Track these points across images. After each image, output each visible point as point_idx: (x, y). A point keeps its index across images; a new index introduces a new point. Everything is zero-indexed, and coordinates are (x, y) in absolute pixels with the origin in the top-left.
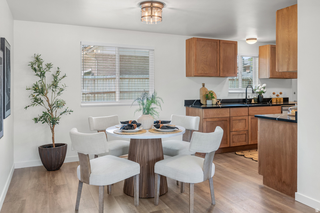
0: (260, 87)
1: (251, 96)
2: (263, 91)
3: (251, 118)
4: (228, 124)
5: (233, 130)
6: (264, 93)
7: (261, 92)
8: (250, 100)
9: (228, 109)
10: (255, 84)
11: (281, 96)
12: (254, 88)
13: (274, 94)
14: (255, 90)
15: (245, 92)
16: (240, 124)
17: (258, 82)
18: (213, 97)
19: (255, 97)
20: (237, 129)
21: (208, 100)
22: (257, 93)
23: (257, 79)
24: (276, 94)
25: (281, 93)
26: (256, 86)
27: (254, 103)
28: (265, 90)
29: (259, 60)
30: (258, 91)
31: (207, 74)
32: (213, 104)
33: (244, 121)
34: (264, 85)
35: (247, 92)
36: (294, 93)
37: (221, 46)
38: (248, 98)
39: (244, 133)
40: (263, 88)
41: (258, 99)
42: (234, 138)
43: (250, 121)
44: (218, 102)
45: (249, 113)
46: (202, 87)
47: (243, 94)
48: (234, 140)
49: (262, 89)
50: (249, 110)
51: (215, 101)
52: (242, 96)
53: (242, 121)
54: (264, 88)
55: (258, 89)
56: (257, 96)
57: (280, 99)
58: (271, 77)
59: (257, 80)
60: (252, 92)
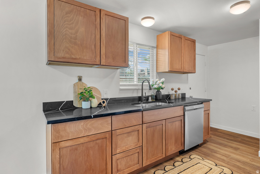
0: (158, 82)
1: (148, 93)
2: (161, 87)
3: (146, 127)
4: (109, 144)
5: (118, 151)
6: (162, 89)
7: (159, 88)
8: (147, 98)
9: (109, 118)
10: (153, 79)
11: (179, 92)
12: (151, 83)
13: (172, 89)
14: (153, 86)
15: (141, 88)
16: (130, 138)
17: (155, 77)
18: (92, 96)
19: (153, 94)
20: (124, 148)
21: (84, 101)
22: (155, 89)
23: (155, 72)
24: (175, 90)
25: (179, 89)
26: (153, 81)
27: (151, 101)
28: (163, 86)
29: (157, 52)
30: (156, 86)
31: (75, 59)
32: (93, 106)
33: (136, 133)
34: (163, 80)
35: (144, 88)
36: (189, 88)
37: (102, 19)
38: (144, 95)
39: (136, 152)
40: (161, 83)
41: (156, 96)
42: (119, 164)
43: (144, 132)
44: (104, 102)
45: (144, 120)
46: (77, 81)
47: (139, 91)
48: (119, 167)
49: (161, 85)
50: (144, 115)
51: (95, 103)
52: (137, 93)
53: (133, 133)
54: (163, 83)
55: (156, 84)
56: (155, 93)
57: (179, 95)
58: (171, 70)
59: (155, 75)
60: (148, 88)
